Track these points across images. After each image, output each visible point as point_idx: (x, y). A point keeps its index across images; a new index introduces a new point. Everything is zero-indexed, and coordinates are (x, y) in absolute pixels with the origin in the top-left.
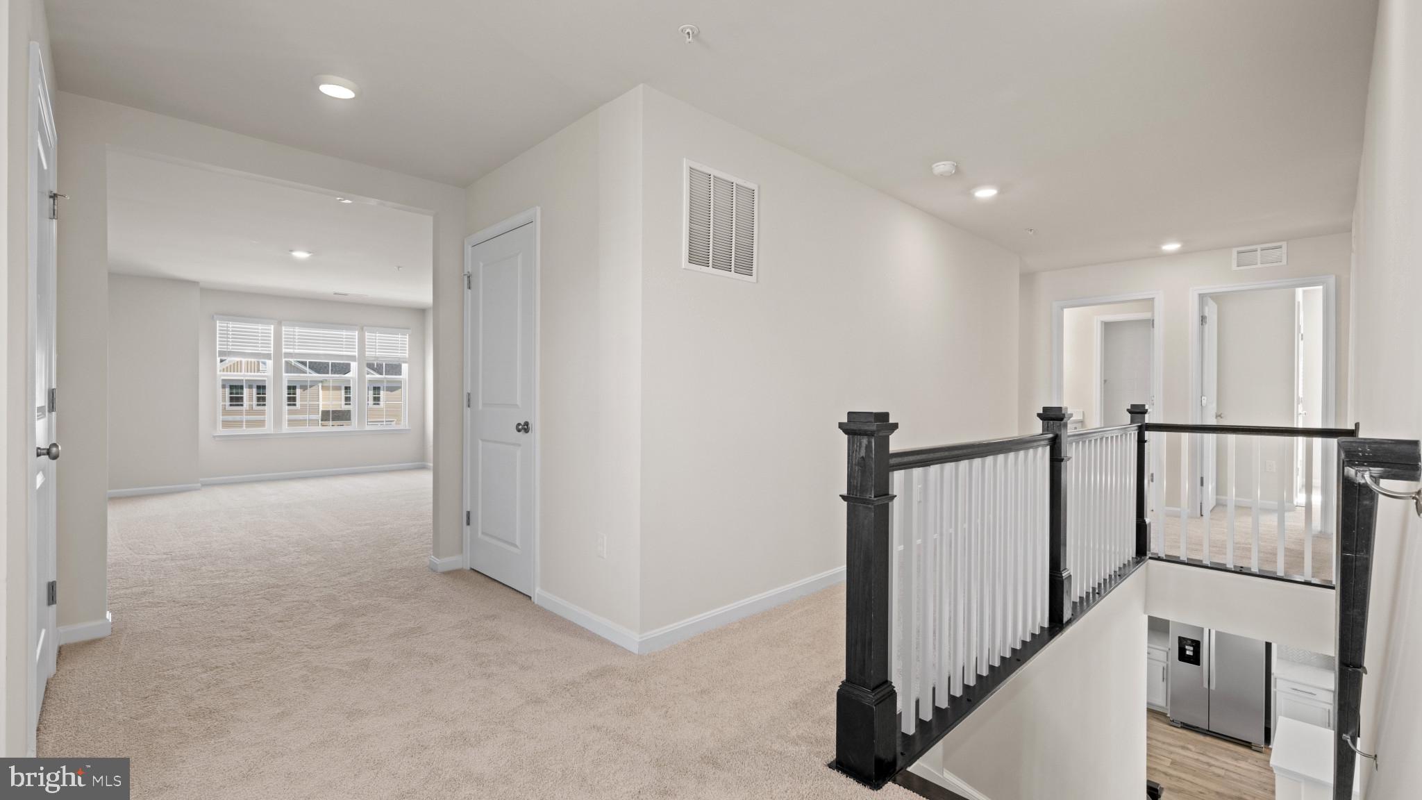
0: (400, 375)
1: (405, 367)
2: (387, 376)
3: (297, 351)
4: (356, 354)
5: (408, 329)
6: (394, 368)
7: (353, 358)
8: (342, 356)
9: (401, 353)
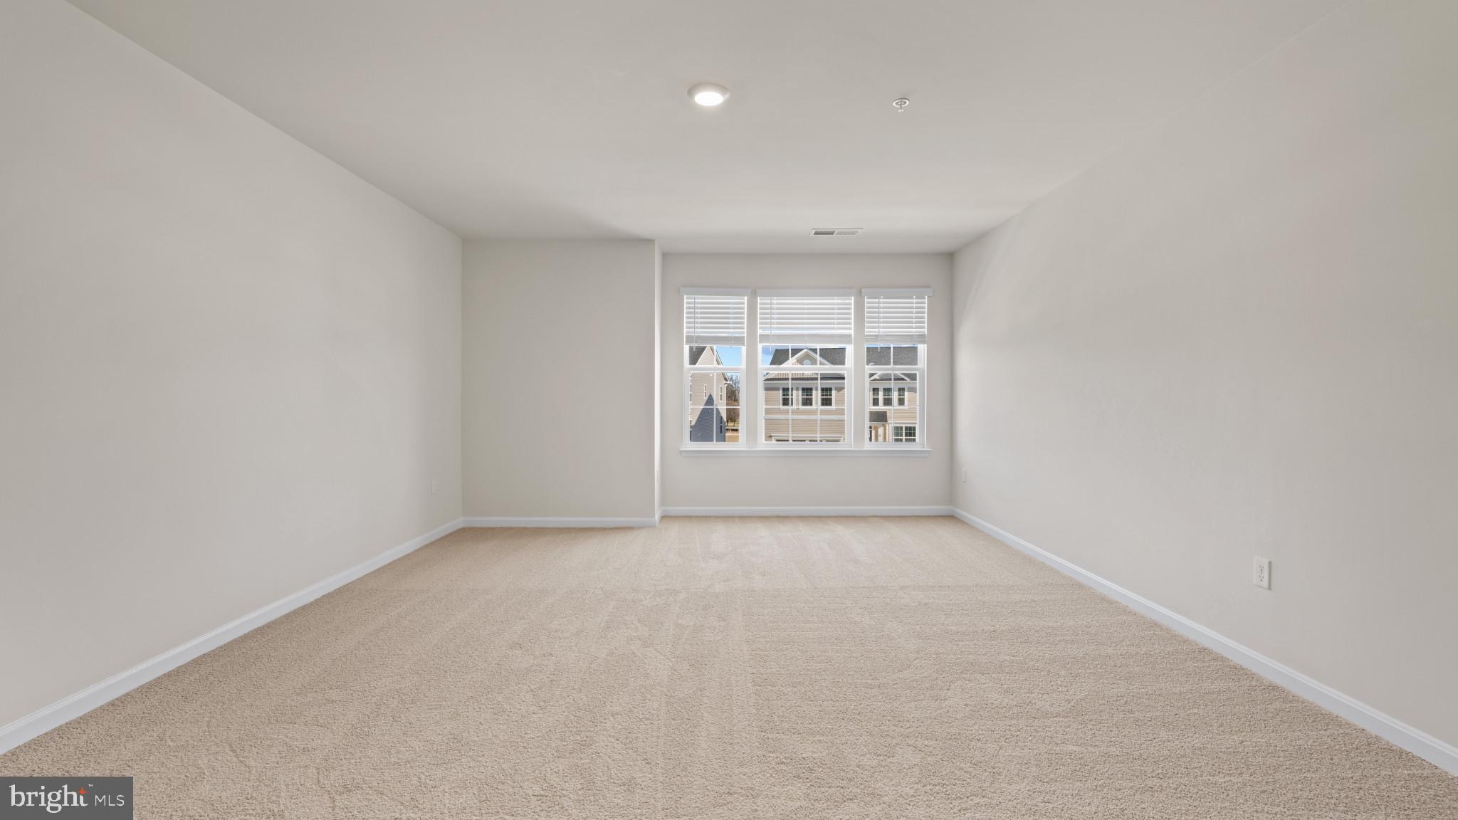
0: (916, 364)
1: (922, 349)
2: (895, 366)
3: (774, 332)
4: (852, 332)
5: (929, 287)
6: (906, 355)
7: (846, 338)
8: (832, 336)
9: (917, 327)
